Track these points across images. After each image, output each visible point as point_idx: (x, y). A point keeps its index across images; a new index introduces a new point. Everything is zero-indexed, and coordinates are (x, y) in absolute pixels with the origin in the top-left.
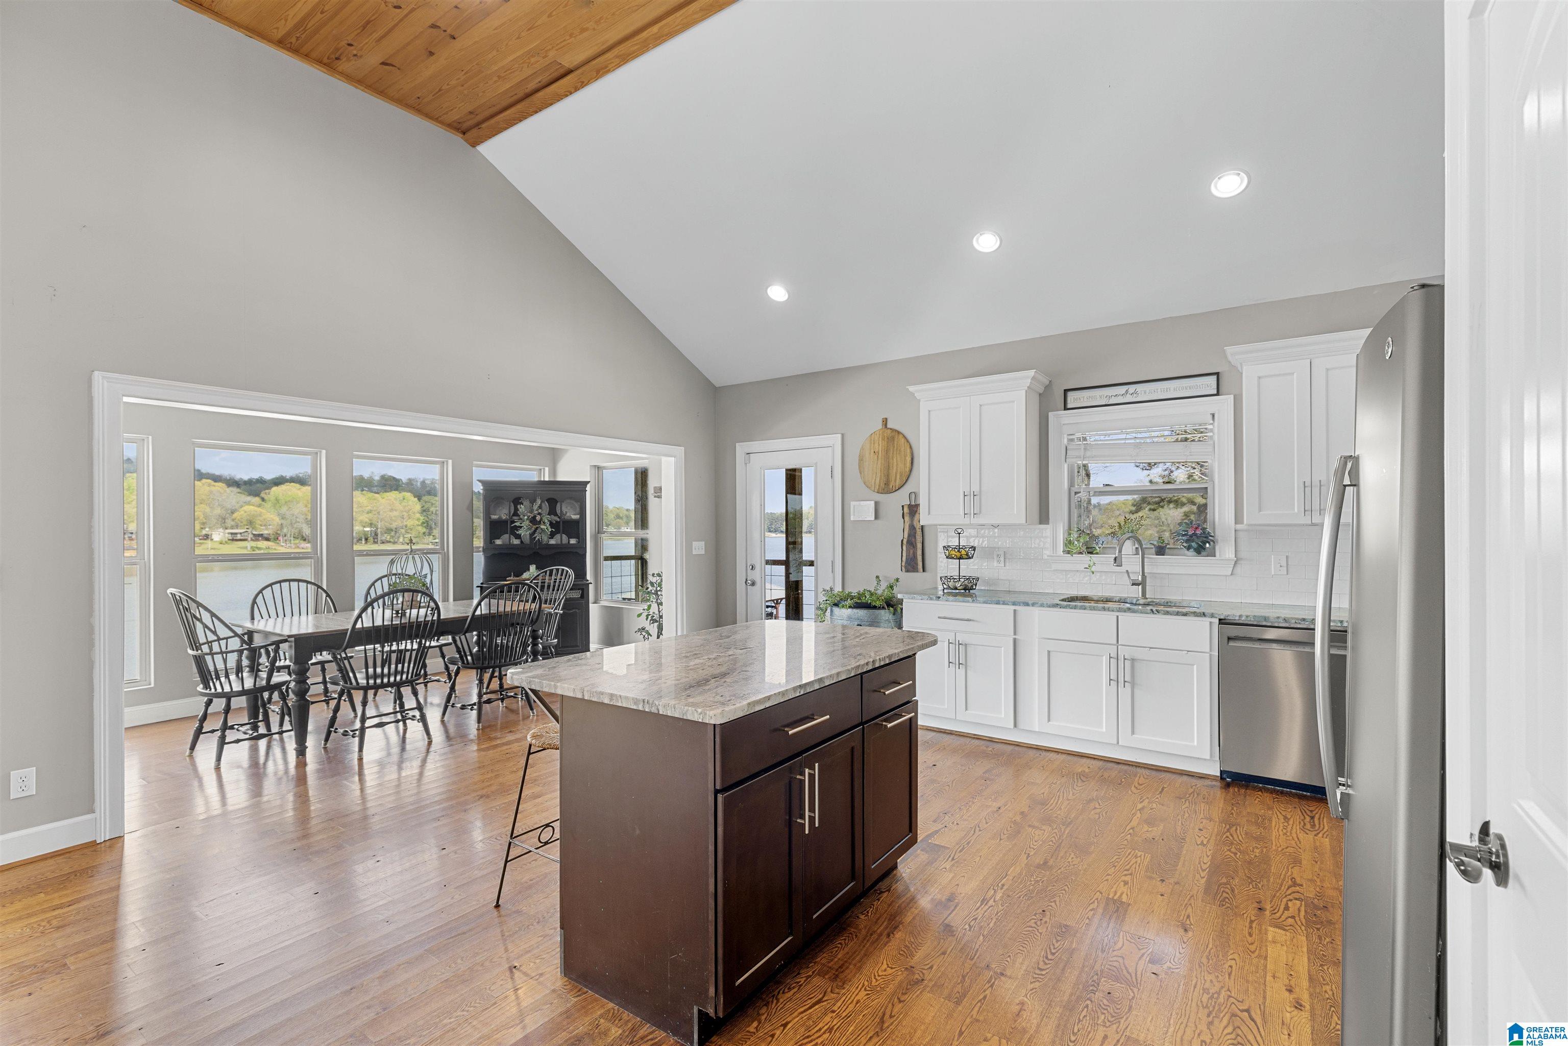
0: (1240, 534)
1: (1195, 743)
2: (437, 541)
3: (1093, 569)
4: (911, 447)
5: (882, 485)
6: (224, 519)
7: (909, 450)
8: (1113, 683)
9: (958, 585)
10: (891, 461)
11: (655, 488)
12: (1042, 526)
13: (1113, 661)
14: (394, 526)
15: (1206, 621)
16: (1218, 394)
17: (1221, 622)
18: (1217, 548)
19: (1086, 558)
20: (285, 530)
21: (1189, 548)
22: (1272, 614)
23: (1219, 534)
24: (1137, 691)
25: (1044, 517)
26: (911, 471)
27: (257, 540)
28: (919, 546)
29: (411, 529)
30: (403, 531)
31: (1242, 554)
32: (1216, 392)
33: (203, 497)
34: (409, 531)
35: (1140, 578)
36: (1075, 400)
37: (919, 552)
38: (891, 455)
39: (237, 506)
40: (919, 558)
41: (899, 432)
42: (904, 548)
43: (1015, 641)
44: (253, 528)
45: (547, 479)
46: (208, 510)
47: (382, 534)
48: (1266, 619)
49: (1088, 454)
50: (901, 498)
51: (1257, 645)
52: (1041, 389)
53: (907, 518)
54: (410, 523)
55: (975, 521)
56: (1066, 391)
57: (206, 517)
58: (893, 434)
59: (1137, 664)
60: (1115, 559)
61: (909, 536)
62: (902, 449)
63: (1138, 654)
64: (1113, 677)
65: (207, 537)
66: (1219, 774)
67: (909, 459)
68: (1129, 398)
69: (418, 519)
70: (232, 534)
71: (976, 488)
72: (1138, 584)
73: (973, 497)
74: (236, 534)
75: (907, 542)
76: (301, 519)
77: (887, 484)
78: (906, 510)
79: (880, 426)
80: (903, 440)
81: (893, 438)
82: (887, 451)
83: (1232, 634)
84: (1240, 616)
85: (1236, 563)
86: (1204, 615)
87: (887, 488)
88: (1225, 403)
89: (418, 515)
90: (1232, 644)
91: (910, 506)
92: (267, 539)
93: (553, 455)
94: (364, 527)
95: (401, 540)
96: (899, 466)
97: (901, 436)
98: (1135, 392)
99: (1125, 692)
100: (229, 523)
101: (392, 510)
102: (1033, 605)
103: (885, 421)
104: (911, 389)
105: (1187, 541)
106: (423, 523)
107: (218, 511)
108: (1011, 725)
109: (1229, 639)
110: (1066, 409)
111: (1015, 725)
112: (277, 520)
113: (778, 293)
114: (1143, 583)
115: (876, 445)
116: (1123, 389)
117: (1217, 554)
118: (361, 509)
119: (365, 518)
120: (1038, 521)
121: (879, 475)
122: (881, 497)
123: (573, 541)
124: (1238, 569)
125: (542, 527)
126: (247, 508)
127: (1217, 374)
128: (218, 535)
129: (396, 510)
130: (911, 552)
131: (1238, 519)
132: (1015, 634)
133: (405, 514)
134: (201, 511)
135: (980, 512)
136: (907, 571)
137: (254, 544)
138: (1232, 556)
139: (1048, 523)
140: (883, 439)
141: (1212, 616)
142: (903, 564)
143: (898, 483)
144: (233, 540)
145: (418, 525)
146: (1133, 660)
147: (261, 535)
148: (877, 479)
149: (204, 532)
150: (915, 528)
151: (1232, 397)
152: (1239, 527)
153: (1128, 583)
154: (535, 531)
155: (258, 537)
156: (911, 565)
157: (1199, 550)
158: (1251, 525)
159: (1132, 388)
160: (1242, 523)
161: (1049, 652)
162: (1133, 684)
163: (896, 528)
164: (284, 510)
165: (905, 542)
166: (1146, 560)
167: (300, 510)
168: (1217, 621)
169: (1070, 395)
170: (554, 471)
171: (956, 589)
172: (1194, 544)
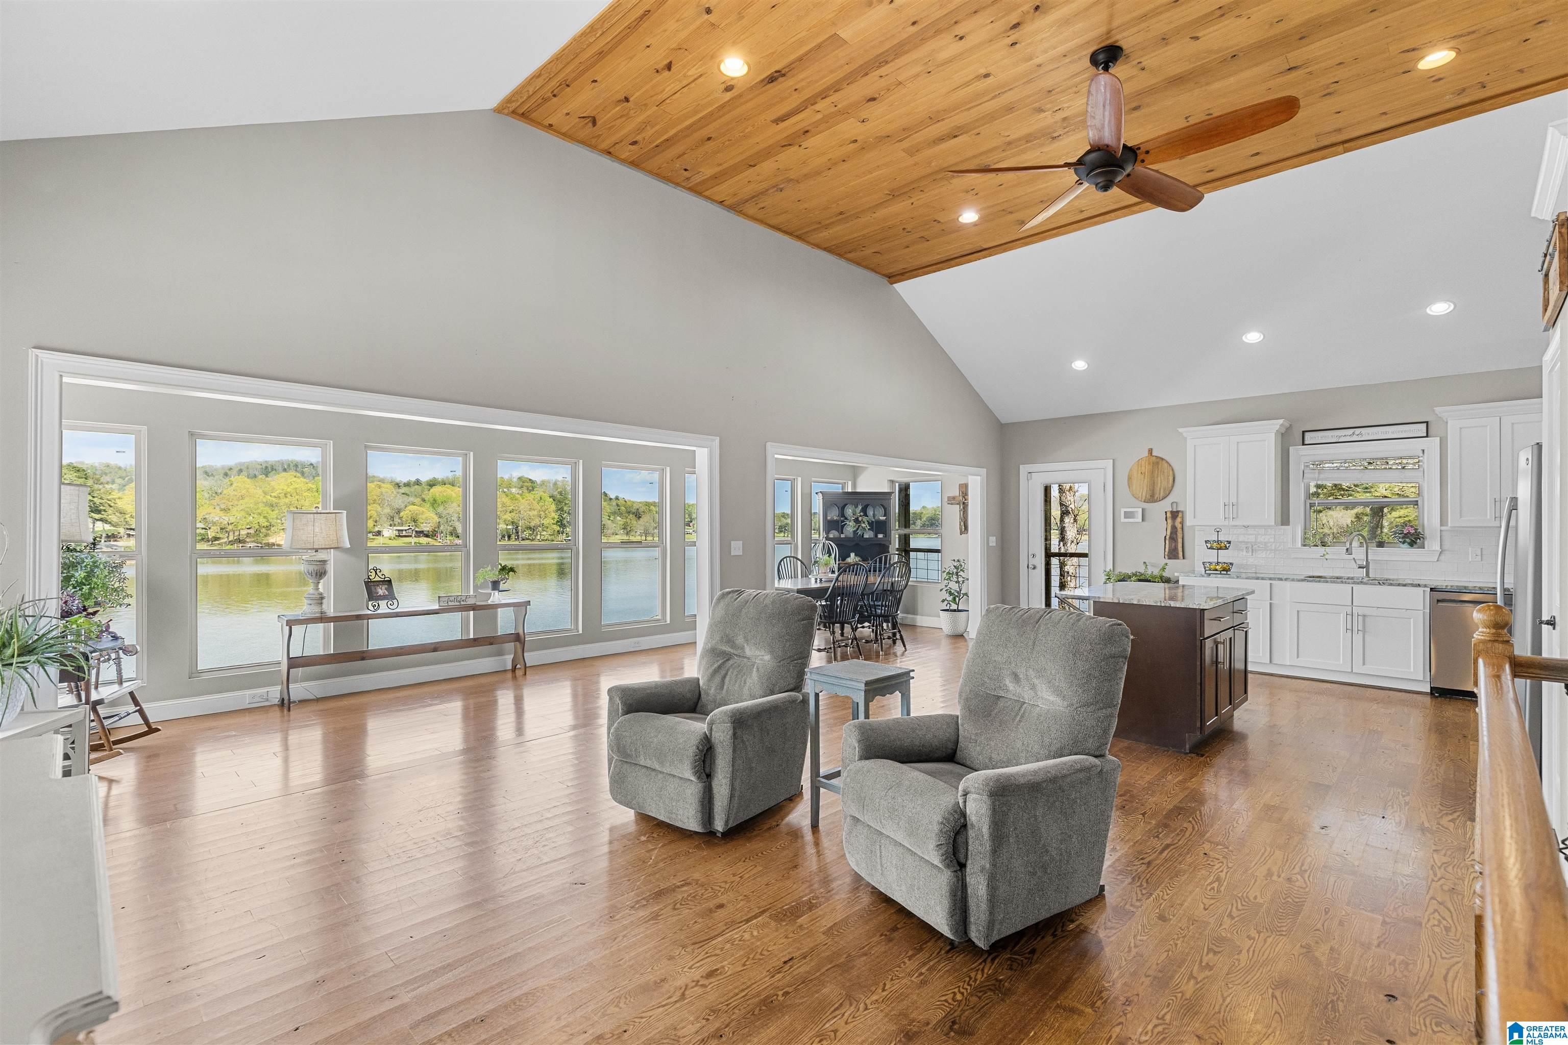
0: (1443, 533)
1: (1412, 670)
2: (570, 538)
3: (1327, 557)
4: (1173, 470)
5: (1148, 497)
6: (392, 518)
7: (1171, 472)
8: (1349, 632)
9: (1218, 567)
10: (1156, 479)
11: (948, 497)
12: (1283, 527)
13: (1349, 617)
14: (532, 524)
15: (1421, 590)
16: (1427, 436)
17: (1432, 589)
18: (1426, 543)
19: (1321, 550)
20: (442, 528)
21: (1404, 543)
22: (1470, 585)
23: (1427, 533)
24: (1367, 638)
25: (1285, 520)
26: (1173, 486)
27: (419, 537)
28: (1180, 540)
29: (547, 527)
30: (540, 529)
31: (1446, 547)
32: (1425, 435)
33: (375, 497)
34: (545, 529)
35: (1365, 563)
36: (1311, 438)
37: (1180, 545)
38: (1156, 475)
39: (403, 506)
40: (1180, 549)
41: (1162, 459)
42: (1167, 542)
43: (1271, 604)
44: (416, 526)
45: (850, 490)
46: (379, 509)
47: (523, 532)
48: (1465, 588)
49: (1322, 476)
50: (1165, 506)
51: (1459, 605)
52: (1283, 430)
53: (1169, 521)
54: (546, 522)
55: (1232, 523)
56: (1304, 432)
57: (379, 515)
58: (1158, 460)
59: (1367, 619)
60: (1347, 549)
61: (1171, 533)
62: (1166, 471)
63: (1367, 611)
64: (1349, 627)
65: (379, 533)
66: (1429, 691)
67: (1171, 478)
68: (1355, 438)
69: (553, 519)
70: (399, 530)
71: (1234, 500)
72: (1363, 568)
73: (1232, 507)
74: (402, 530)
75: (1170, 538)
76: (455, 518)
77: (1152, 496)
78: (1169, 515)
79: (1146, 454)
80: (1166, 465)
81: (1158, 463)
82: (1153, 472)
83: (1440, 598)
84: (1446, 586)
85: (1441, 553)
86: (1419, 585)
87: (1152, 498)
88: (1433, 443)
89: (553, 514)
90: (1440, 604)
91: (1172, 512)
92: (427, 536)
93: (855, 472)
94: (507, 525)
95: (538, 537)
96: (1162, 483)
97: (1164, 462)
98: (1361, 434)
99: (1358, 638)
100: (397, 520)
101: (531, 509)
102: (1286, 579)
103: (1150, 451)
104: (1180, 430)
105: (1403, 538)
106: (558, 522)
107: (387, 510)
108: (1268, 662)
109: (1438, 601)
110: (1303, 444)
111: (1271, 661)
112: (436, 519)
113: (1080, 365)
114: (1367, 567)
115: (1143, 468)
116: (1351, 431)
117: (1426, 546)
118: (504, 509)
119: (508, 517)
120: (1280, 523)
121: (1145, 489)
122: (1146, 505)
123: (880, 536)
124: (1443, 557)
125: (863, 525)
126: (411, 507)
127: (1427, 422)
128: (388, 532)
129: (534, 510)
130: (1173, 545)
131: (1443, 522)
132: (1271, 599)
133: (542, 513)
134: (373, 510)
135: (1237, 517)
136: (1169, 558)
137: (416, 540)
138: (1438, 548)
139: (1289, 525)
140: (1149, 464)
141: (1425, 586)
142: (1166, 553)
143: (1162, 494)
144: (399, 536)
145: (554, 524)
146: (1364, 616)
147: (422, 532)
148: (1144, 492)
149: (377, 529)
150: (1176, 528)
151: (1438, 438)
152: (1443, 528)
153: (1356, 566)
154: (858, 529)
155: (420, 533)
156: (1173, 554)
157: (1412, 544)
158: (1455, 527)
159: (1358, 431)
160: (1447, 526)
161: (1298, 612)
162: (1364, 631)
163: (1162, 529)
164: (440, 509)
165: (1168, 537)
166: (1369, 551)
167: (454, 509)
168: (1429, 590)
169: (1307, 435)
170: (854, 485)
171: (1216, 570)
172: (1408, 540)
